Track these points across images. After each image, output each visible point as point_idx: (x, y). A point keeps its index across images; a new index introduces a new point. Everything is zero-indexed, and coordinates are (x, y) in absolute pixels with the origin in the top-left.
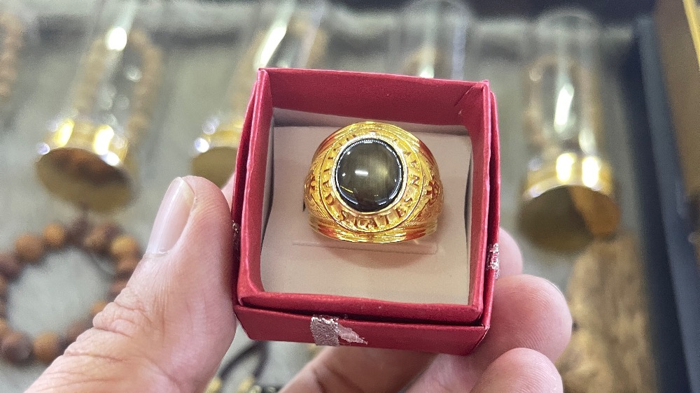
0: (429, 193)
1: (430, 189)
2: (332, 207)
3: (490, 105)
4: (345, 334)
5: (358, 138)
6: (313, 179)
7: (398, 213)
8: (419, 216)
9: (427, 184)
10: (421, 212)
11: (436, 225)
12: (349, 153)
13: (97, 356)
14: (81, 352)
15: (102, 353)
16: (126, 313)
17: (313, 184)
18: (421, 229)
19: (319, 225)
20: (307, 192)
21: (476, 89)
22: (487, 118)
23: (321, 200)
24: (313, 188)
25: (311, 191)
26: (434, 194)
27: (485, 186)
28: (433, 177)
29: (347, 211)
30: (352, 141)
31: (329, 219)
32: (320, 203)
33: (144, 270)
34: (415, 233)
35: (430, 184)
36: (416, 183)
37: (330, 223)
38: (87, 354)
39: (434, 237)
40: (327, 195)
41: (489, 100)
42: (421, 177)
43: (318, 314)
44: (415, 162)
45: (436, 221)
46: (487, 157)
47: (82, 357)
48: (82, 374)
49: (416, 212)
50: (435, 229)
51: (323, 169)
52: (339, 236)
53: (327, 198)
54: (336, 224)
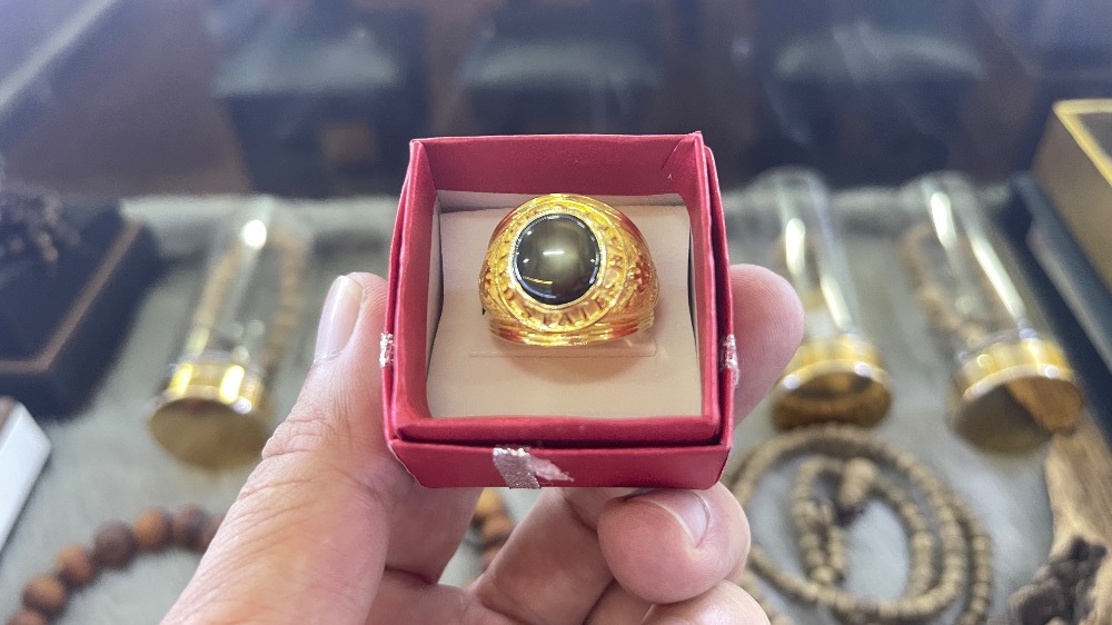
0: (637, 276)
1: (639, 272)
2: (513, 303)
3: (705, 160)
4: (543, 470)
5: (541, 215)
6: (488, 271)
7: (600, 304)
8: (627, 306)
9: (633, 265)
10: (628, 302)
11: (653, 319)
12: (530, 233)
13: (278, 484)
14: (259, 486)
15: (285, 479)
16: (304, 427)
17: (488, 277)
18: (632, 323)
19: (501, 329)
20: (482, 287)
21: (686, 143)
22: (703, 178)
23: (499, 296)
24: (489, 281)
25: (487, 286)
26: (644, 278)
27: (708, 261)
28: (641, 257)
29: (532, 306)
30: (532, 219)
31: (511, 319)
32: (498, 301)
33: (316, 377)
34: (624, 329)
35: (638, 265)
36: (619, 264)
37: (512, 325)
38: (267, 486)
39: (651, 334)
40: (504, 288)
41: (704, 155)
42: (625, 258)
43: (503, 443)
44: (615, 238)
45: (652, 314)
46: (707, 224)
47: (263, 491)
48: (268, 508)
49: (623, 302)
50: (651, 323)
51: (499, 257)
52: (526, 341)
53: (505, 292)
54: (520, 325)
